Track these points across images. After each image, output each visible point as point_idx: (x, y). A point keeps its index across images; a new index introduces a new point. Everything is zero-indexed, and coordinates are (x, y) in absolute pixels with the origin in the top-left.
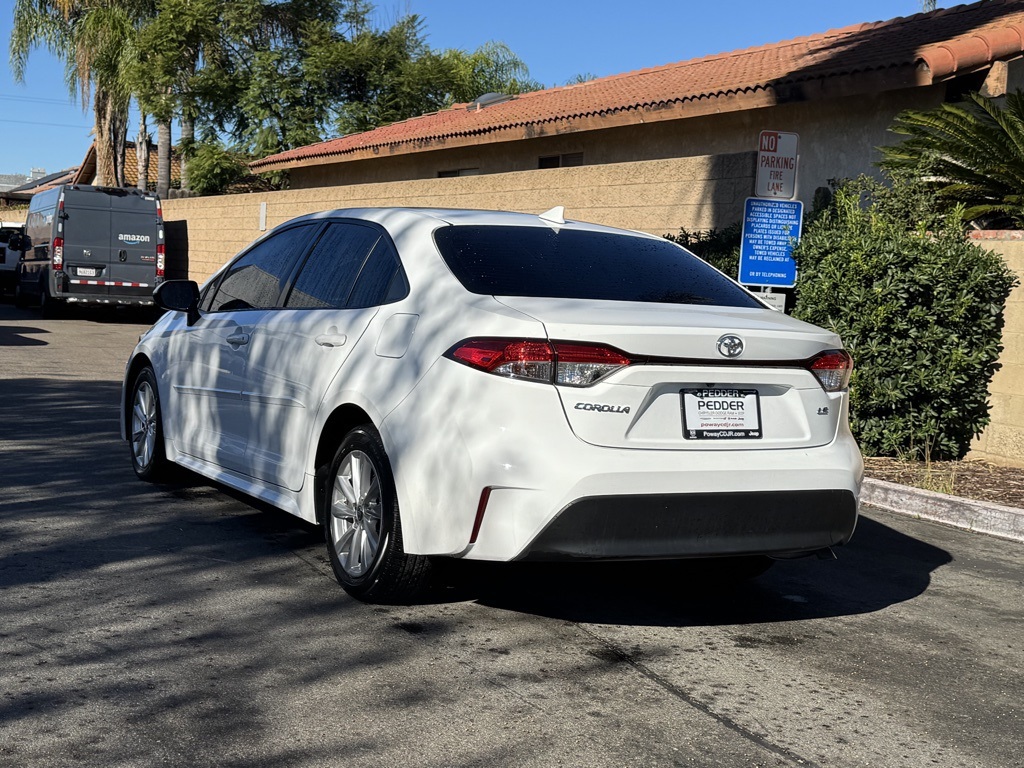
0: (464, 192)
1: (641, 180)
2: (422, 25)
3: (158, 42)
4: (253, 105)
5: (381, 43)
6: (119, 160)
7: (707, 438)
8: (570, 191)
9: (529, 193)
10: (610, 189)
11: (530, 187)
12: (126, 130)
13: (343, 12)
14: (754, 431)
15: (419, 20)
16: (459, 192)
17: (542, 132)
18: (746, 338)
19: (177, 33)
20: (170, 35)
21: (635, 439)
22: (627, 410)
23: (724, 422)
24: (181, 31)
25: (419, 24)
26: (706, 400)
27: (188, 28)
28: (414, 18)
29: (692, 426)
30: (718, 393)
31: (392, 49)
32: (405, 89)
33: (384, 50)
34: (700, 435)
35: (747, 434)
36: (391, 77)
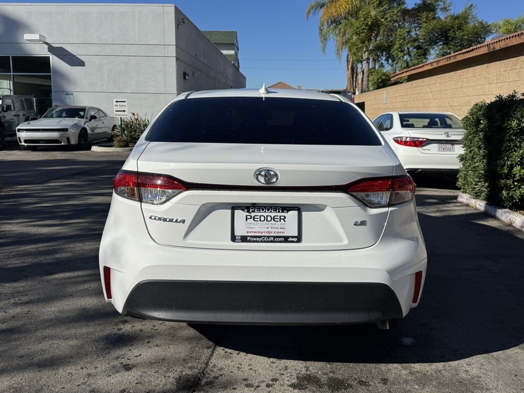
0: (449, 80)
1: (518, 67)
2: (476, 8)
3: (358, 30)
4: (397, 51)
5: (456, 18)
6: (354, 79)
7: (250, 241)
8: (489, 75)
9: (472, 78)
10: (505, 73)
11: (473, 75)
12: (357, 68)
13: (440, 7)
14: (293, 237)
15: (473, 6)
16: (447, 80)
17: (494, 48)
18: (280, 171)
19: (365, 26)
20: (363, 27)
21: (190, 241)
22: (183, 222)
23: (267, 230)
24: (367, 25)
25: (474, 8)
26: (253, 214)
27: (370, 23)
28: (472, 6)
29: (238, 233)
30: (263, 210)
31: (461, 21)
32: (466, 37)
33: (456, 21)
34: (244, 239)
35: (286, 239)
36: (460, 33)
